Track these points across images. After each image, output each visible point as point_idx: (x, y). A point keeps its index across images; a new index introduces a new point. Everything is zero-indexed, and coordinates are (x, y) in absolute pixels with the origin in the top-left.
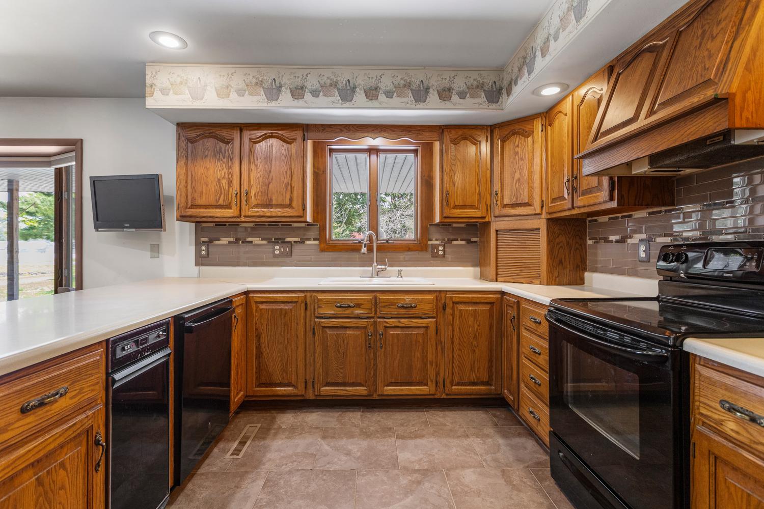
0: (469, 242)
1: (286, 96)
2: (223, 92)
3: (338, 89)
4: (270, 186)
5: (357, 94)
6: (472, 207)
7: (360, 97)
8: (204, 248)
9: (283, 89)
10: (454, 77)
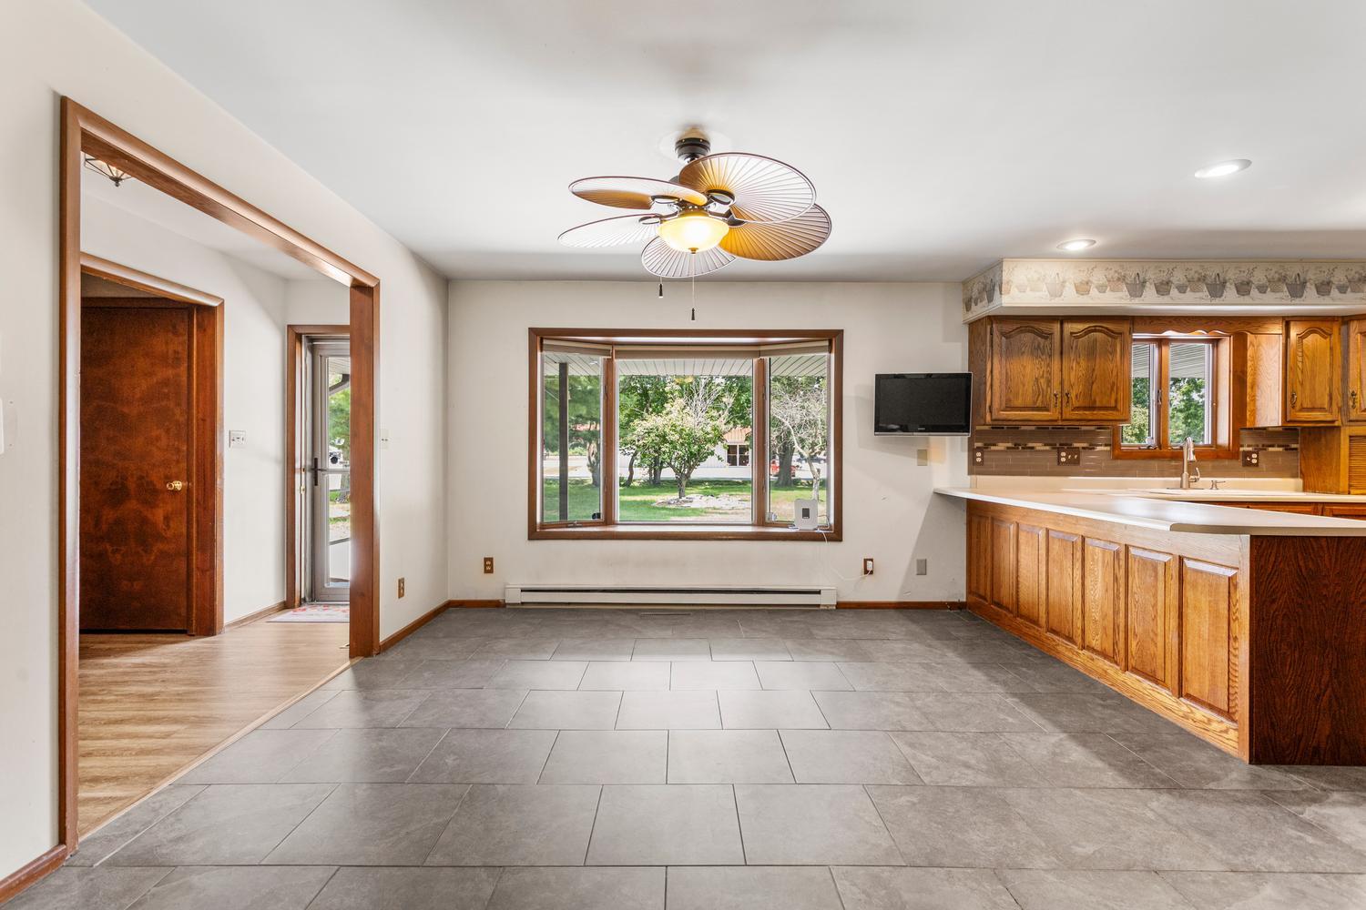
0: (1287, 448)
1: (1150, 292)
2: (1083, 288)
3: (1207, 284)
4: (1095, 386)
5: (1228, 289)
6: (1321, 409)
7: (1230, 292)
8: (979, 454)
9: (1148, 284)
10: (1333, 270)
